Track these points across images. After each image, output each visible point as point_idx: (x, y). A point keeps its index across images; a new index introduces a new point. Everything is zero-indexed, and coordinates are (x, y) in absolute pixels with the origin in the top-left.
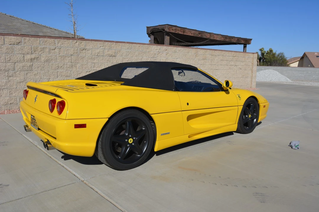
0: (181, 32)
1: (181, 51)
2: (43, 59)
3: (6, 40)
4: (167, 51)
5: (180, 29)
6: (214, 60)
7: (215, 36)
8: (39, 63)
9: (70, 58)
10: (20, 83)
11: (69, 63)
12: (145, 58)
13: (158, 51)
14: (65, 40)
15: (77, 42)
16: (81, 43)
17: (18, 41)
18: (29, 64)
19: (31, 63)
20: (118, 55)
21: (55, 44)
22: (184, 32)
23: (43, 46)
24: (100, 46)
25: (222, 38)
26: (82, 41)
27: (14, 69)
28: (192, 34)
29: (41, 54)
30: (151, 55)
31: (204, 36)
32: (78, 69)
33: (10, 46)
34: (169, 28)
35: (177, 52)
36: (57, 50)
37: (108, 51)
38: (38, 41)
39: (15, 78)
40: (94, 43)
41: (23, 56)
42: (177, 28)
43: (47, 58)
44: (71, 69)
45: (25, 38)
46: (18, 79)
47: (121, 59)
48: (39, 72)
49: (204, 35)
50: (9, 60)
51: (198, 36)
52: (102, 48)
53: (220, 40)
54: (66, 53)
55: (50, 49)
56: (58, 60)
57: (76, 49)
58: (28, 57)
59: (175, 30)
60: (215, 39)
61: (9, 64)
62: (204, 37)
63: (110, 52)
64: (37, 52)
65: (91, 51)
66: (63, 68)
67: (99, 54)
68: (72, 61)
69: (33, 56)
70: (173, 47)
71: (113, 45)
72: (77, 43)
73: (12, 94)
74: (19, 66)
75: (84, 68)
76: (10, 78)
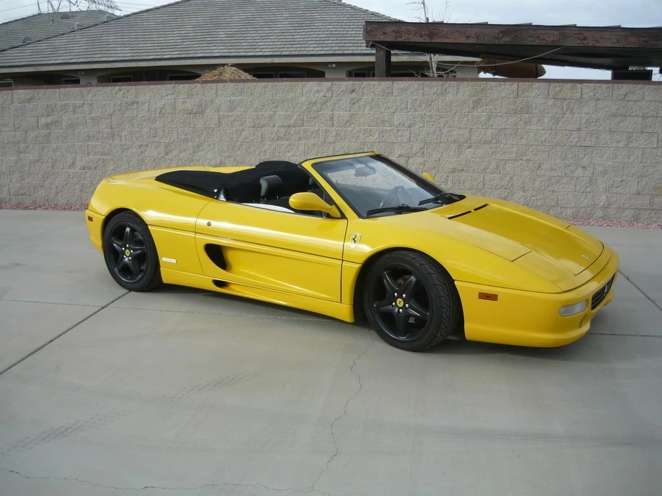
0: (421, 36)
1: (408, 92)
2: (64, 124)
3: (15, 96)
4: (354, 94)
5: (416, 29)
6: (573, 113)
7: (586, 34)
8: (58, 131)
9: (108, 120)
10: (34, 162)
11: (106, 130)
12: (282, 113)
13: (322, 94)
14: (100, 88)
15: (121, 90)
16: (129, 91)
17: (28, 97)
18: (44, 132)
19: (48, 131)
20: (207, 111)
21: (83, 96)
22: (431, 35)
23: (63, 103)
24: (165, 94)
25: (632, 39)
26: (131, 87)
27: (25, 141)
28: (468, 37)
29: (63, 114)
30: (299, 105)
31: (531, 39)
32: (124, 141)
33: (19, 105)
34: (372, 31)
35: (395, 94)
36: (86, 108)
37: (184, 103)
38: (57, 94)
39: (28, 155)
40: (154, 88)
41: (36, 120)
42: (403, 28)
43: (70, 122)
44: (110, 141)
45: (38, 90)
46: (31, 157)
47: (217, 119)
48: (59, 145)
49: (530, 36)
50: (19, 127)
51: (497, 42)
52: (170, 97)
53: (616, 45)
54: (101, 112)
55: (75, 107)
56: (89, 125)
57: (119, 102)
58: (43, 121)
59: (397, 32)
60: (590, 43)
61: (18, 133)
62: (530, 41)
63: (189, 105)
64: (56, 113)
65: (147, 105)
66: (98, 139)
67: (164, 110)
68: (113, 127)
69: (49, 120)
70: (376, 83)
71: (195, 90)
72: (121, 93)
73: (24, 179)
74: (32, 134)
75: (134, 139)
76: (21, 156)
